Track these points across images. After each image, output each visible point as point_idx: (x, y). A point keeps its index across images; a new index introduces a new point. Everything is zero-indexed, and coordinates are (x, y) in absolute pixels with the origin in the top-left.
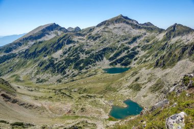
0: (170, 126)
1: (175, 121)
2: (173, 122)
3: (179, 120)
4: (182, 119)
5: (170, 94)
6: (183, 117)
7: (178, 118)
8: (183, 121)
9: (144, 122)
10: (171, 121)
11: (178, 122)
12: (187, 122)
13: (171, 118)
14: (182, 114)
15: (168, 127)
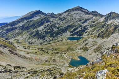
0: (98, 77)
1: (101, 74)
4: (105, 74)
5: (103, 55)
6: (106, 72)
7: (102, 73)
8: (106, 74)
9: (84, 73)
10: (99, 74)
12: (107, 76)
13: (99, 72)
15: (97, 78)
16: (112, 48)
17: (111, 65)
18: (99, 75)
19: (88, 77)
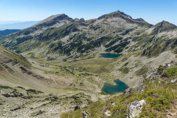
0: (130, 110)
1: (135, 107)
2: (134, 108)
3: (138, 107)
4: (140, 106)
5: (146, 80)
6: (142, 104)
7: (138, 105)
8: (142, 107)
9: (114, 104)
10: (132, 106)
11: (137, 108)
12: (143, 110)
13: (133, 104)
14: (142, 102)
15: (129, 112)
16: (159, 70)
17: (152, 93)
18: (133, 108)
19: (118, 111)
